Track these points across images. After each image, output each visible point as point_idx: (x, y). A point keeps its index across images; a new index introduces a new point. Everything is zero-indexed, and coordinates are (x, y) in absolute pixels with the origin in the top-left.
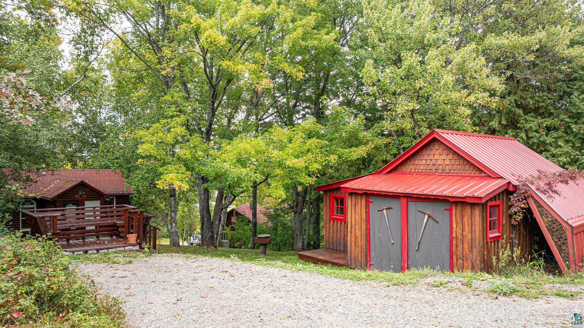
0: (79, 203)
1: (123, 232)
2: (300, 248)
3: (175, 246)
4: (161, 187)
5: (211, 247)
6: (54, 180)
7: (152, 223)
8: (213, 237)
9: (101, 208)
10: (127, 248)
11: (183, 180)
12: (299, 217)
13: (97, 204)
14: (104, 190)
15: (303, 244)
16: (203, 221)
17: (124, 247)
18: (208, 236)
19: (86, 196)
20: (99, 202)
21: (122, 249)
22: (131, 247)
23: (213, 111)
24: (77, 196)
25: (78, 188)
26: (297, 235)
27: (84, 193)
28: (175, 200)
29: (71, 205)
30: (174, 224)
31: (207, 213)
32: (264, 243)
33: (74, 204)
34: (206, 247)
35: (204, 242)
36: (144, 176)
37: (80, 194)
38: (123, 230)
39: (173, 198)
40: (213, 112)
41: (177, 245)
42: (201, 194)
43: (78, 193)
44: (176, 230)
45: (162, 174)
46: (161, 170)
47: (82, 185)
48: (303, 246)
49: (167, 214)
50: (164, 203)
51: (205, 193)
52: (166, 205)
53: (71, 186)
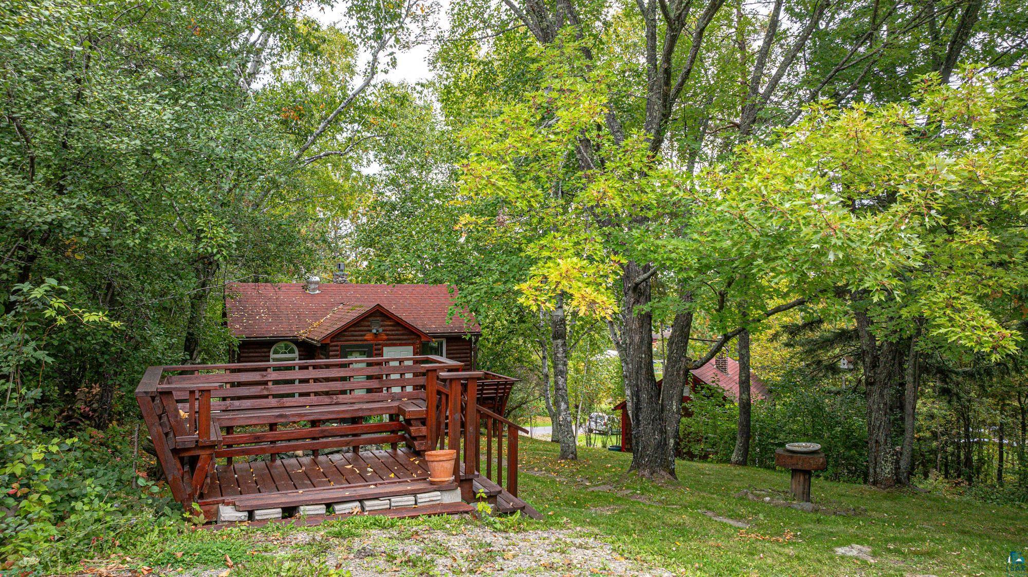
0: (372, 350)
1: (424, 437)
2: (887, 479)
3: (566, 458)
4: (531, 302)
5: (663, 473)
6: (333, 305)
7: (517, 396)
8: (665, 444)
9: (416, 362)
10: (424, 498)
11: (599, 280)
12: (882, 395)
13: (406, 352)
14: (424, 326)
15: (897, 468)
16: (638, 400)
17: (414, 493)
18: (653, 442)
19: (385, 337)
20: (411, 348)
21: (409, 500)
22: (436, 496)
23: (665, 101)
24: (368, 336)
25: (370, 319)
26: (877, 442)
27: (381, 330)
28: (564, 345)
29: (358, 354)
30: (563, 404)
31: (648, 380)
32: (806, 467)
33: (362, 353)
34: (646, 472)
35: (642, 457)
36: (492, 288)
37: (374, 331)
38: (424, 430)
39: (560, 342)
40: (665, 106)
41: (571, 456)
42: (631, 329)
43: (370, 331)
44: (569, 419)
45: (533, 262)
46: (531, 250)
47: (379, 313)
48: (897, 474)
49: (547, 376)
50: (541, 354)
51: (641, 327)
52: (544, 358)
53: (356, 315)
